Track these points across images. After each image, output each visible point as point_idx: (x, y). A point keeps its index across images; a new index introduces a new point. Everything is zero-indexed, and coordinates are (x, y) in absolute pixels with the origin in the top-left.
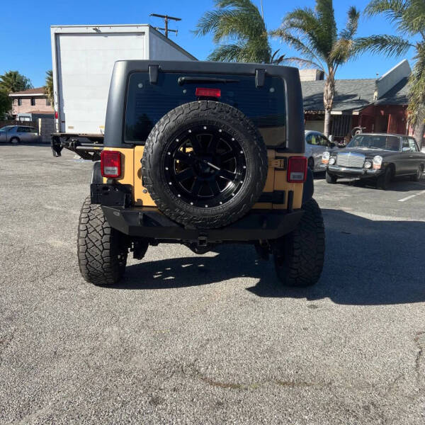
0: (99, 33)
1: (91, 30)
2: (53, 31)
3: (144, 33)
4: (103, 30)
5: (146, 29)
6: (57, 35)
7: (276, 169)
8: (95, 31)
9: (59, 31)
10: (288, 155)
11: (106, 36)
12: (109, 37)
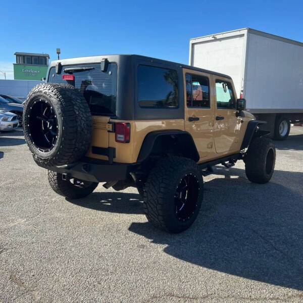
0: (216, 40)
1: (211, 38)
2: (191, 42)
3: (243, 35)
4: (218, 37)
5: (245, 32)
6: (193, 44)
7: (109, 131)
8: (213, 39)
9: (194, 42)
10: (116, 121)
11: (220, 41)
12: (222, 41)
